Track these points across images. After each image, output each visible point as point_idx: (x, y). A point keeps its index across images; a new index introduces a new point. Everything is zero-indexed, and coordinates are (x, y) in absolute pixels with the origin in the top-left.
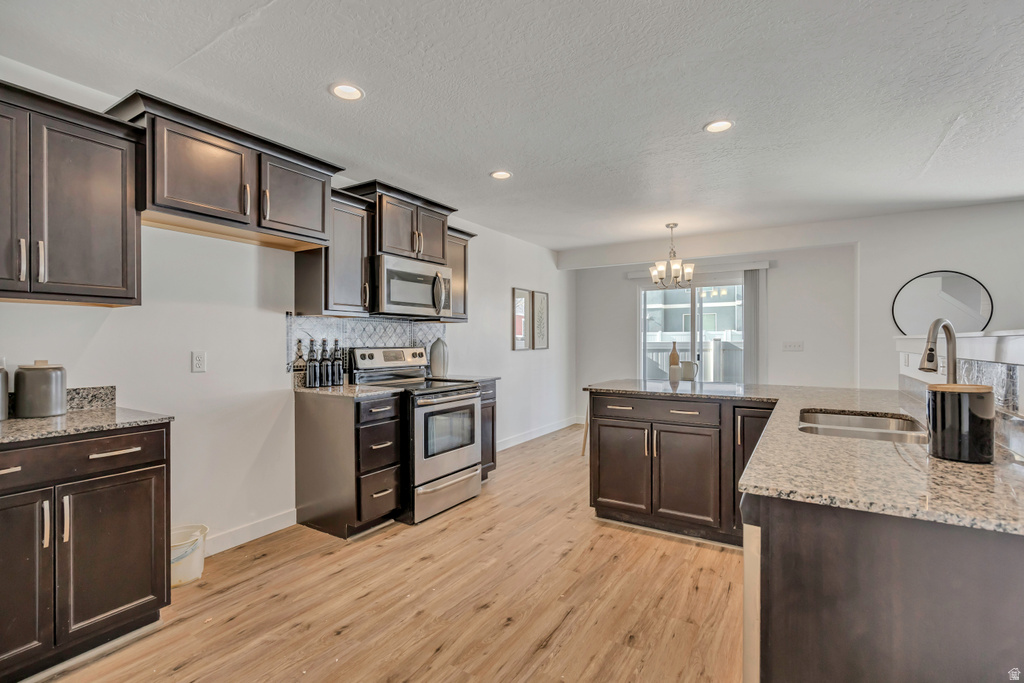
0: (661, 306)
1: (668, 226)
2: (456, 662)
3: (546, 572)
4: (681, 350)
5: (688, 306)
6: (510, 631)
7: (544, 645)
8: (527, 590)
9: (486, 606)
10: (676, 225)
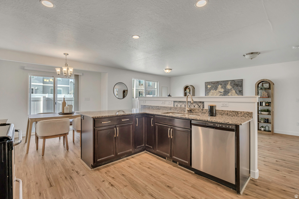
0: (42, 84)
1: (64, 54)
4: (66, 101)
5: (52, 85)
10: (68, 54)
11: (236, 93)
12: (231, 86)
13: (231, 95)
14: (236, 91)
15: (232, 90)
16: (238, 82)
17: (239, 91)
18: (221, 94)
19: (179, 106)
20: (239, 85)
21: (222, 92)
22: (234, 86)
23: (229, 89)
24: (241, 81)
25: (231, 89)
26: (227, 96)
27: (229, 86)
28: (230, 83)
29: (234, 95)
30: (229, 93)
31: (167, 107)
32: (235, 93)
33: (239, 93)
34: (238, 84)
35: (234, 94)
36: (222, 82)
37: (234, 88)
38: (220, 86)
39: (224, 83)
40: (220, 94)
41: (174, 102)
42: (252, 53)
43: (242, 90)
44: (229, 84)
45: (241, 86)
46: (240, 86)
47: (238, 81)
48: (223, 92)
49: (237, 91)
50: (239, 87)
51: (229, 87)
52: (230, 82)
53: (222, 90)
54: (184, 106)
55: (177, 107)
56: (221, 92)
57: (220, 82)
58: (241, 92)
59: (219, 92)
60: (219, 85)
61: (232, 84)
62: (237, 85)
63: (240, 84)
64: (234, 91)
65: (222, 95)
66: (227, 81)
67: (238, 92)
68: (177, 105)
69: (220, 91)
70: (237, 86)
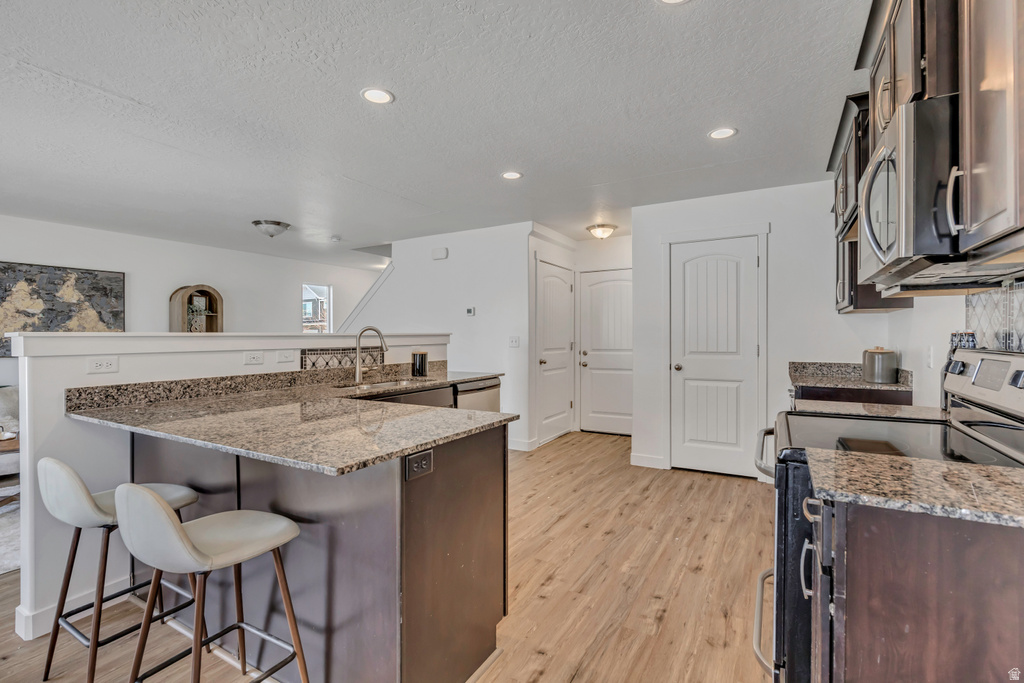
2: (608, 511)
3: (567, 558)
6: (585, 521)
7: (561, 517)
8: (579, 544)
9: (607, 533)
11: (102, 320)
12: (82, 291)
13: (80, 325)
14: (100, 313)
15: (84, 307)
16: (109, 279)
17: (111, 312)
18: (30, 321)
19: (321, 362)
20: (111, 290)
21: (33, 315)
22: (93, 293)
23: (70, 305)
24: (120, 278)
25: (79, 304)
26: (61, 333)
27: (71, 289)
28: (72, 281)
29: (93, 329)
30: (70, 318)
31: (276, 375)
32: (98, 319)
33: (112, 321)
34: (108, 287)
35: (93, 324)
36: (34, 271)
37: (94, 299)
38: (22, 287)
39: (46, 278)
40: (23, 320)
41: (303, 352)
42: (278, 223)
43: (124, 312)
44: (68, 283)
45: (120, 296)
46: (116, 297)
47: (111, 275)
48: (43, 313)
49: (103, 312)
50: (113, 300)
51: (69, 294)
52: (74, 276)
53: (38, 306)
54: (336, 362)
55: (314, 368)
56: (28, 315)
57: (24, 268)
58: (116, 319)
59: (18, 311)
60: (16, 280)
61: (86, 287)
62: (105, 292)
63: (117, 289)
64: (92, 313)
65: (35, 328)
66: (59, 268)
67: (107, 316)
68: (314, 364)
69: (21, 309)
70: (106, 295)
